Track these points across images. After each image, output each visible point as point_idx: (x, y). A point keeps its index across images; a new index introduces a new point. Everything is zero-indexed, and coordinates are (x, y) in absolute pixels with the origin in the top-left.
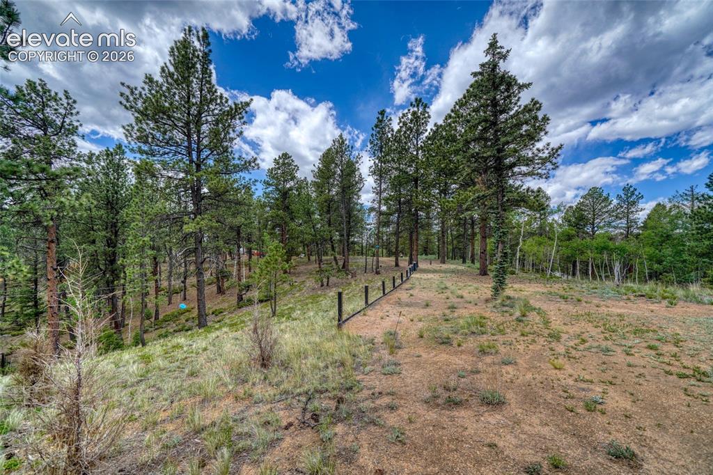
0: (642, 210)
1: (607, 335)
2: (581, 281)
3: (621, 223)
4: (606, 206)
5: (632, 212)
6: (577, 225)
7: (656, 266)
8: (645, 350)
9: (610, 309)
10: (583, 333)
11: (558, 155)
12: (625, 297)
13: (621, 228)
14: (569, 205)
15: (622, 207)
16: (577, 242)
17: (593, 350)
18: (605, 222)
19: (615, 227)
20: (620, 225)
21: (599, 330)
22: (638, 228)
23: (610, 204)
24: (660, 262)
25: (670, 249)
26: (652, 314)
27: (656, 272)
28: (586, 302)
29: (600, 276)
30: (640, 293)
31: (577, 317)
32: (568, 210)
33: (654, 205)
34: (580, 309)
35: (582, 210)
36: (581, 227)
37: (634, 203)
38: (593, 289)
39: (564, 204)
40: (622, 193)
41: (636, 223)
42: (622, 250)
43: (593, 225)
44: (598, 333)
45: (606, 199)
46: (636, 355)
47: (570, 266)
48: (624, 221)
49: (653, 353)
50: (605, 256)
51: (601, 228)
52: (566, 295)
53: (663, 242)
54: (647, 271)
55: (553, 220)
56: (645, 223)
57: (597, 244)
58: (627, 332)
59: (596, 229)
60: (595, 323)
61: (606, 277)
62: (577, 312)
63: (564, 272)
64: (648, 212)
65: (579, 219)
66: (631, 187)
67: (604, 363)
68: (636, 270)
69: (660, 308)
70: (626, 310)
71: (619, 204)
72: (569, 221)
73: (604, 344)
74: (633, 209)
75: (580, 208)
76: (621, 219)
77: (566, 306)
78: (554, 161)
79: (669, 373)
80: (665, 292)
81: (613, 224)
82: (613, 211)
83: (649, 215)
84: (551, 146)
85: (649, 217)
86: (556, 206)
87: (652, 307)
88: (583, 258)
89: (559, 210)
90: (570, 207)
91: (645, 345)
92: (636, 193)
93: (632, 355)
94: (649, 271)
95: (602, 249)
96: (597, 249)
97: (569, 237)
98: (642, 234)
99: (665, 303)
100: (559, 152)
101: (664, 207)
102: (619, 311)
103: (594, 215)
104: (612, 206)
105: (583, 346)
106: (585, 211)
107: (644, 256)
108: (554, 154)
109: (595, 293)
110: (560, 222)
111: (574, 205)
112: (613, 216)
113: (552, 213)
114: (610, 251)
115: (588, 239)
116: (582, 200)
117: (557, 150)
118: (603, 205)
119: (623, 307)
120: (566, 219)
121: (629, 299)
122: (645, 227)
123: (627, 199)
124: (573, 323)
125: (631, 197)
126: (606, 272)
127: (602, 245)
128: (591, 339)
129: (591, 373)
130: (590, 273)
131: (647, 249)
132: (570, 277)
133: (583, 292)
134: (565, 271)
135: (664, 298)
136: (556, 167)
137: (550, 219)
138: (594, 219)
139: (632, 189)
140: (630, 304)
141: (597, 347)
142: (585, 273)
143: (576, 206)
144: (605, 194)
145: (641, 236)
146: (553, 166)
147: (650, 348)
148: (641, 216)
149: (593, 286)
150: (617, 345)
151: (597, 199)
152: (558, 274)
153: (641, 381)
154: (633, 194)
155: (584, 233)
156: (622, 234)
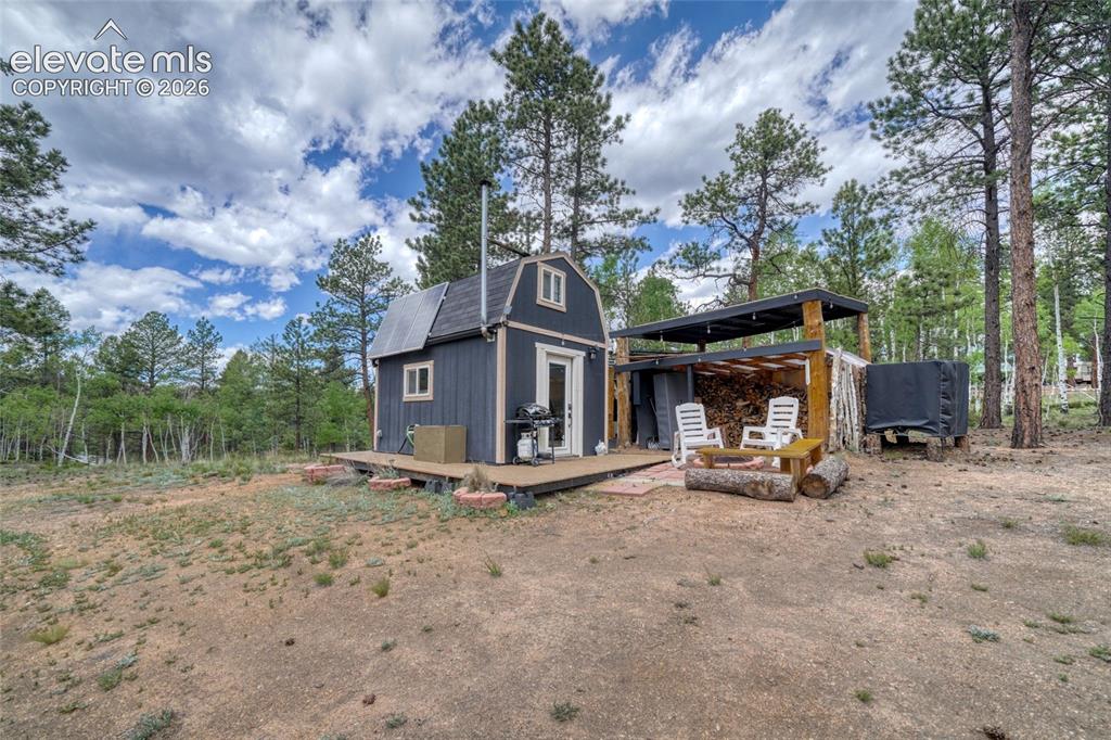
0: (220, 356)
1: (156, 547)
2: (126, 466)
3: (194, 373)
4: (172, 345)
5: (209, 358)
6: (123, 371)
7: (235, 432)
8: (208, 551)
9: (166, 504)
10: (117, 555)
11: (85, 238)
12: (191, 481)
13: (193, 380)
14: (108, 334)
15: (195, 349)
16: (121, 399)
17: (131, 579)
18: (171, 369)
19: (184, 378)
20: (192, 376)
21: (144, 543)
22: (216, 381)
23: (179, 342)
24: (239, 427)
25: (250, 410)
26: (223, 498)
27: (236, 440)
28: (129, 501)
29: (161, 454)
30: (211, 472)
31: (109, 531)
32: (106, 343)
33: (235, 352)
34: (116, 515)
35: (132, 345)
36: (131, 374)
37: (210, 346)
38: (146, 475)
39: (97, 332)
40: (195, 329)
41: (213, 373)
42: (193, 412)
43: (152, 372)
44: (142, 548)
45: (173, 334)
46: (194, 562)
47: (109, 441)
48: (198, 369)
49: (216, 551)
50: (170, 423)
51: (163, 377)
52: (90, 495)
53: (243, 400)
54: (223, 440)
55: (75, 357)
56: (224, 374)
57: (157, 403)
58: (188, 533)
59: (156, 379)
60: (140, 533)
61: (170, 454)
62: (110, 521)
63: (97, 454)
64: (228, 360)
65: (126, 361)
66: (207, 322)
67: (146, 594)
68: (210, 439)
69: (231, 488)
70: (190, 500)
71: (191, 344)
72: (110, 362)
73: (148, 562)
74: (209, 354)
75: (128, 342)
76: (193, 366)
77: (91, 516)
78: (75, 246)
79: (231, 572)
80: (240, 465)
81: (183, 373)
82: (183, 354)
83: (228, 365)
84: (69, 217)
85: (229, 367)
86: (80, 332)
87: (224, 488)
88: (133, 427)
89: (87, 340)
90: (111, 338)
91: (208, 543)
92: (214, 332)
93: (191, 564)
94: (227, 440)
95: (163, 411)
96: (155, 411)
97: (108, 391)
98: (220, 390)
99: (238, 479)
100: (87, 233)
101: (246, 356)
102: (180, 504)
103: (154, 357)
104: (181, 346)
105: (112, 579)
106: (138, 347)
107: (221, 420)
108: (76, 234)
109: (146, 482)
110: (90, 361)
111: (119, 335)
112: (183, 361)
113: (71, 343)
114: (175, 413)
115: (142, 395)
116: (133, 329)
117: (82, 229)
118: (168, 341)
119: (187, 496)
120: (103, 358)
121: (196, 483)
122: (224, 381)
123: (203, 338)
124: (99, 543)
125: (206, 336)
126: (170, 445)
127: (164, 404)
128: (128, 562)
129: (121, 621)
130: (144, 449)
131: (224, 410)
132: (109, 461)
133: (127, 484)
134: (96, 451)
135: (238, 474)
136: (79, 259)
137: (67, 355)
138: (153, 363)
139: (208, 326)
140: (197, 490)
141: (137, 573)
142: (135, 452)
143: (123, 337)
144: (171, 326)
145: (218, 393)
146: (72, 256)
147: (213, 546)
148: (220, 363)
149: (147, 471)
150: (170, 557)
151: (159, 331)
152: (84, 458)
153: (197, 598)
154: (209, 333)
155: (135, 384)
156: (194, 388)
